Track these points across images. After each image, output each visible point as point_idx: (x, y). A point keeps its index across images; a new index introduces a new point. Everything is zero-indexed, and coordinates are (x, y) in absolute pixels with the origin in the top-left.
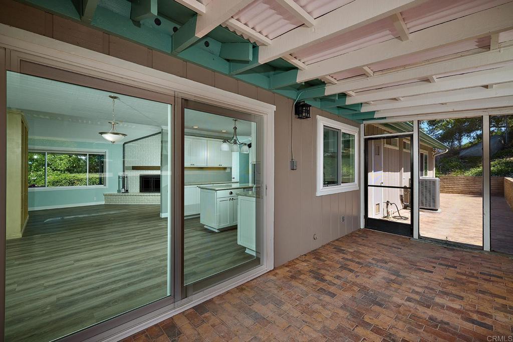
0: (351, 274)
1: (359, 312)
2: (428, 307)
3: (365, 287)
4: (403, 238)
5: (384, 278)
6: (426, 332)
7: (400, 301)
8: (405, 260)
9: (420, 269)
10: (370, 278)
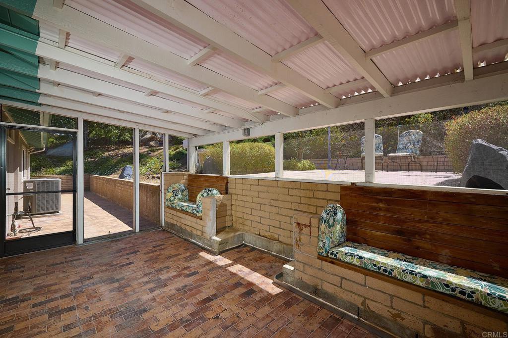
0: (77, 313)
1: (143, 330)
2: (166, 285)
3: (110, 310)
4: (67, 249)
5: (111, 291)
6: (188, 299)
7: (150, 296)
8: (101, 265)
9: (123, 266)
10: (100, 300)
